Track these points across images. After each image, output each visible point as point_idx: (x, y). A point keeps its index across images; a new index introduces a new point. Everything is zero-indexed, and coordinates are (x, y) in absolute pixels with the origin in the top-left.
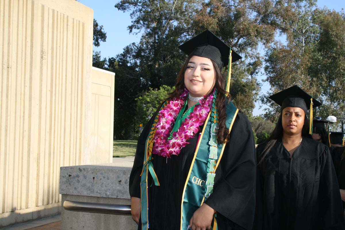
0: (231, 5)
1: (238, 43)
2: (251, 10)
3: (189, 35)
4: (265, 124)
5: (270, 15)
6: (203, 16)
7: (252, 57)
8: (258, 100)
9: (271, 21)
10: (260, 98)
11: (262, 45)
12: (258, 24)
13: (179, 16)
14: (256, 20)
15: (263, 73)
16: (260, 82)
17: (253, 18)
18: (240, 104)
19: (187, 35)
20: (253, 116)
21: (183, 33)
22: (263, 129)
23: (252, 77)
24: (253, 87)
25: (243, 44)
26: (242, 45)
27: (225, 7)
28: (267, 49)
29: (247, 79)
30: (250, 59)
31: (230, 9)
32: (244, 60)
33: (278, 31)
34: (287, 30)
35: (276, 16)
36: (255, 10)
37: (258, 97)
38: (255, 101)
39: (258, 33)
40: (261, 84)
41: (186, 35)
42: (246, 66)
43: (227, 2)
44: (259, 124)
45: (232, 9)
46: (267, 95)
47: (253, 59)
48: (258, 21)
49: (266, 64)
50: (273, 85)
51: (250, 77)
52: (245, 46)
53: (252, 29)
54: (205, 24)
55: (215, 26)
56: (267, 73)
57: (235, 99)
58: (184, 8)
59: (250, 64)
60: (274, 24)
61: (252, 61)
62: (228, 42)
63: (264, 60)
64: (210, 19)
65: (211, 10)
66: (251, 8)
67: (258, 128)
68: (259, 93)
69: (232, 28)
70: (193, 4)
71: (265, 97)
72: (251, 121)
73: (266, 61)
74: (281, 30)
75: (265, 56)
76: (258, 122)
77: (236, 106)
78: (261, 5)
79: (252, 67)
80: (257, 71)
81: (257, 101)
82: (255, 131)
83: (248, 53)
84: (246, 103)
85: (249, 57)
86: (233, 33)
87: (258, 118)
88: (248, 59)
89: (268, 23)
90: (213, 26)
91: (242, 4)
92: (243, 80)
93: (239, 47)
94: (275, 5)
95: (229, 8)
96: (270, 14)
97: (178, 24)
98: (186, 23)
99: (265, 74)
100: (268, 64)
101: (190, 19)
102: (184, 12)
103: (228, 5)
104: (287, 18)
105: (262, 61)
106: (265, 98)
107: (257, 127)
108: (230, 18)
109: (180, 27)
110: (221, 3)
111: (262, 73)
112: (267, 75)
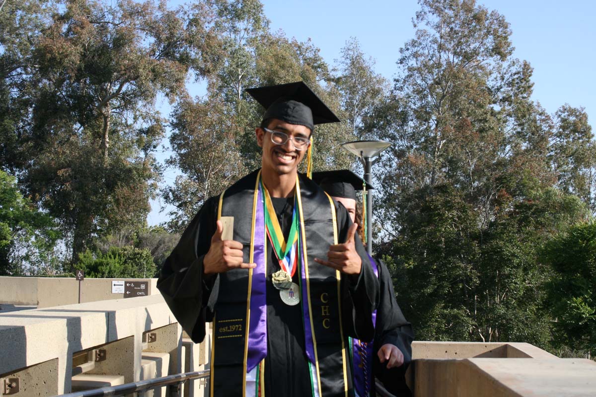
0: (107, 21)
1: (121, 92)
2: (145, 33)
3: (27, 73)
4: (170, 241)
5: (178, 43)
6: (53, 39)
7: (145, 118)
8: (157, 195)
9: (181, 56)
10: (161, 193)
11: (163, 98)
12: (157, 58)
13: (8, 37)
14: (153, 51)
15: (166, 147)
16: (160, 164)
17: (148, 47)
18: (122, 205)
19: (23, 72)
20: (149, 226)
21: (15, 69)
22: (166, 251)
23: (146, 154)
24: (147, 173)
25: (130, 95)
26: (128, 96)
27: (96, 25)
28: (174, 104)
29: (137, 158)
30: (143, 120)
31: (106, 29)
32: (132, 123)
33: (192, 73)
34: (209, 71)
35: (190, 46)
36: (151, 32)
37: (158, 191)
38: (153, 198)
39: (156, 75)
40: (163, 168)
41: (21, 74)
42: (134, 134)
43: (100, 15)
44: (159, 242)
45: (110, 29)
46: (174, 187)
47: (147, 121)
48: (158, 53)
49: (173, 131)
50: (185, 170)
51: (142, 154)
52: (135, 97)
53: (145, 66)
54: (57, 55)
55: (76, 59)
56: (175, 147)
57: (113, 194)
58: (18, 22)
59: (141, 131)
60: (185, 60)
61: (146, 126)
62: (102, 89)
63: (169, 124)
64: (67, 45)
65: (69, 30)
66: (143, 30)
67: (157, 248)
68: (159, 184)
69: (109, 63)
70: (34, 15)
71: (171, 190)
72: (145, 235)
73: (174, 126)
74: (198, 72)
75: (173, 116)
76: (157, 237)
77: (115, 208)
78: (161, 24)
79: (145, 137)
80: (154, 143)
81: (157, 198)
82: (152, 253)
83: (139, 111)
84: (134, 201)
85: (140, 118)
86: (112, 73)
87: (156, 231)
88: (138, 122)
89: (174, 58)
90: (73, 58)
91: (128, 22)
92: (128, 159)
93: (123, 98)
94: (188, 26)
95: (102, 26)
96: (179, 41)
97: (6, 50)
98: (21, 51)
99: (171, 149)
100: (177, 131)
101: (28, 44)
102: (17, 29)
103: (103, 21)
104: (208, 50)
105: (164, 126)
106: (170, 193)
107: (155, 246)
108: (105, 46)
109: (10, 56)
110: (88, 17)
111: (164, 147)
112: (174, 150)
